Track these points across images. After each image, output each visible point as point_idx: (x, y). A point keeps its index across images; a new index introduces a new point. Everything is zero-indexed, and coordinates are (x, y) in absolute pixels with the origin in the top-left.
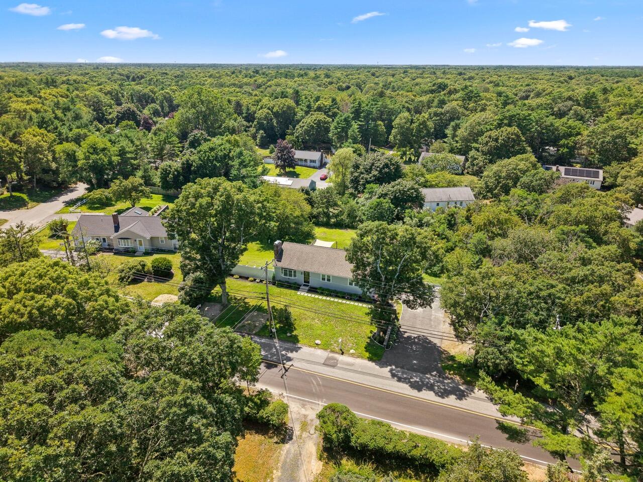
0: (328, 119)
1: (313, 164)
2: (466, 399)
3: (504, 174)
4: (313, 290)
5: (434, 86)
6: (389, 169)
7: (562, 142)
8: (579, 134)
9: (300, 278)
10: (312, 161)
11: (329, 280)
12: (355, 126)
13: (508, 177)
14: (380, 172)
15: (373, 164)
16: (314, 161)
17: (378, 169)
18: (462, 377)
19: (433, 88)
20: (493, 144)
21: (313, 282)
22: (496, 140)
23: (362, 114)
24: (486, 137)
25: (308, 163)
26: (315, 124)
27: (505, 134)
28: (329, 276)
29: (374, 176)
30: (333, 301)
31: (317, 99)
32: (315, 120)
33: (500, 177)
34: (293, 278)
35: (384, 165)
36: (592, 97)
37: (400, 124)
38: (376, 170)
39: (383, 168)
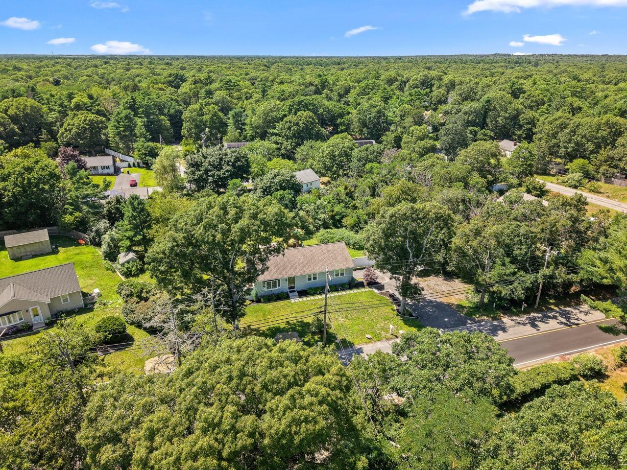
0: (101, 118)
1: (106, 171)
3: (337, 153)
4: (303, 293)
5: (170, 77)
6: (242, 162)
7: (339, 121)
8: (349, 113)
9: (285, 287)
10: (103, 168)
11: (315, 278)
12: (139, 122)
14: (233, 166)
15: (221, 159)
16: (108, 167)
17: (230, 164)
19: (170, 79)
20: (296, 128)
21: (299, 285)
22: (297, 124)
23: (140, 110)
24: (287, 122)
25: (100, 171)
26: (86, 124)
27: (303, 118)
28: (315, 275)
29: (228, 171)
31: (70, 97)
32: (85, 121)
33: (334, 156)
34: (278, 288)
35: (235, 159)
37: (191, 117)
38: (228, 165)
39: (235, 162)
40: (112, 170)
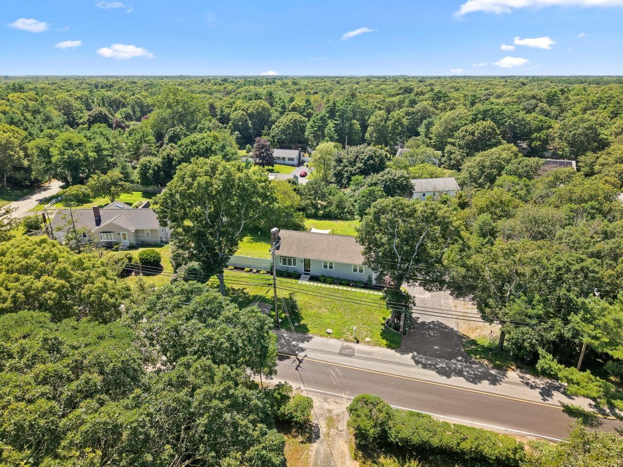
0: (304, 118)
1: (291, 162)
2: (500, 384)
3: (488, 164)
4: (314, 279)
5: (400, 90)
6: (374, 160)
7: (535, 135)
8: (550, 127)
9: (300, 267)
10: (290, 159)
11: (331, 267)
12: (331, 124)
13: (492, 166)
14: (365, 164)
15: (357, 157)
16: (292, 159)
17: (363, 161)
18: (490, 361)
19: (400, 92)
20: (470, 137)
21: (314, 270)
22: (473, 134)
23: (337, 114)
24: (462, 131)
25: (287, 162)
26: (291, 123)
27: (481, 127)
28: (331, 263)
29: (359, 168)
30: (338, 289)
31: (292, 100)
32: (291, 120)
33: (484, 167)
34: (292, 266)
35: (368, 158)
36: (554, 95)
37: (375, 122)
38: (361, 162)
39: (368, 160)
40: (296, 162)
